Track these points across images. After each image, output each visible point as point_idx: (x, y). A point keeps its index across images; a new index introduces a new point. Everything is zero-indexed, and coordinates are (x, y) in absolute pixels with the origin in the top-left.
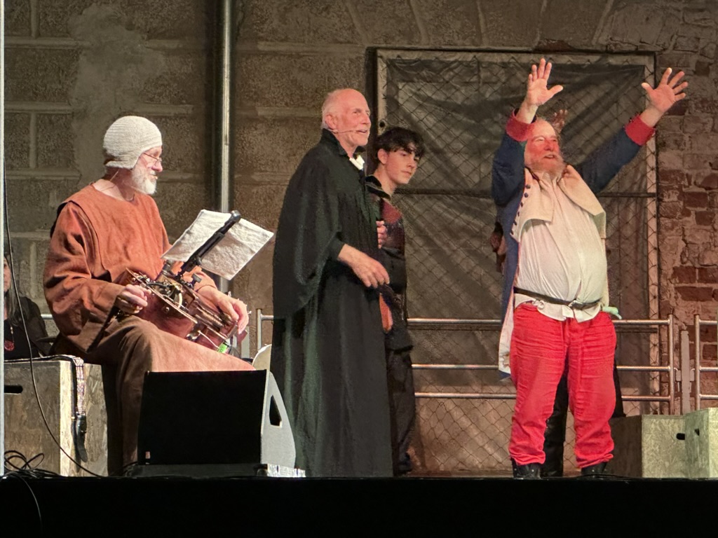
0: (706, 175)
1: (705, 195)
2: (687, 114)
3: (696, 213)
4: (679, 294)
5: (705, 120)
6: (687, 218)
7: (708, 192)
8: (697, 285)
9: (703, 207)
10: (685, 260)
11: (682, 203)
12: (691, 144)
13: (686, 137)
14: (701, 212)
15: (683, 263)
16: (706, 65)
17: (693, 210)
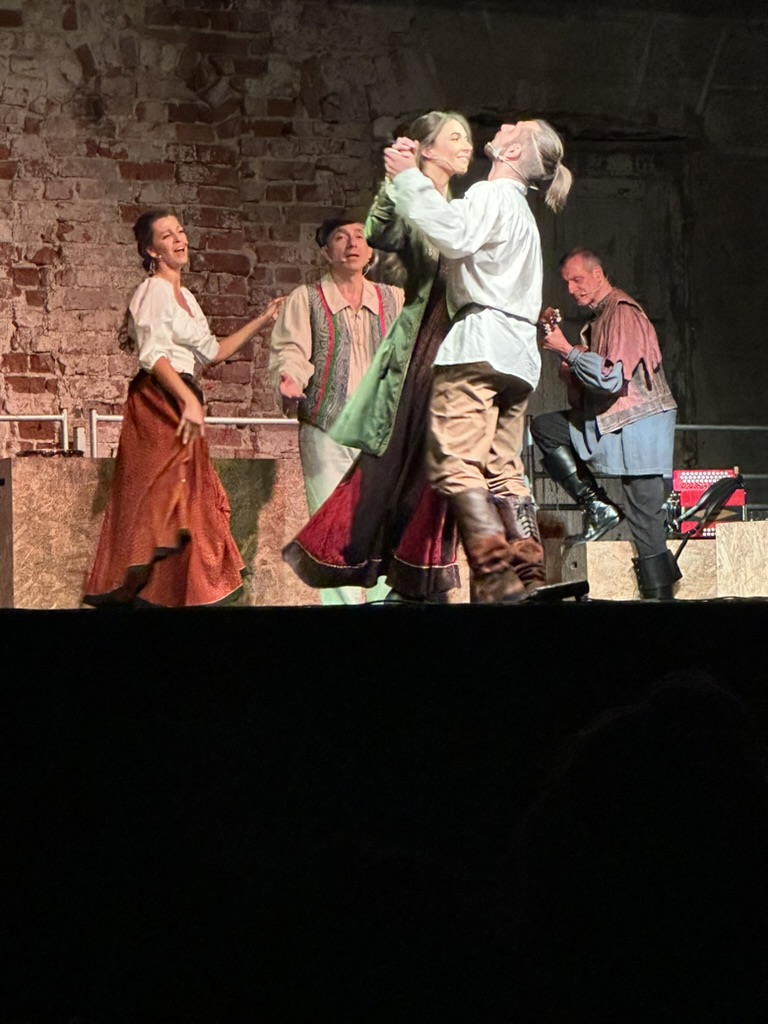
0: (38, 249)
1: (35, 271)
2: (15, 178)
3: (26, 292)
4: (9, 385)
5: (35, 186)
6: (17, 298)
7: (38, 268)
8: (29, 374)
9: (34, 285)
10: (16, 345)
11: (11, 280)
12: (21, 212)
13: (15, 204)
14: (32, 292)
15: (13, 349)
16: (36, 122)
17: (23, 288)
